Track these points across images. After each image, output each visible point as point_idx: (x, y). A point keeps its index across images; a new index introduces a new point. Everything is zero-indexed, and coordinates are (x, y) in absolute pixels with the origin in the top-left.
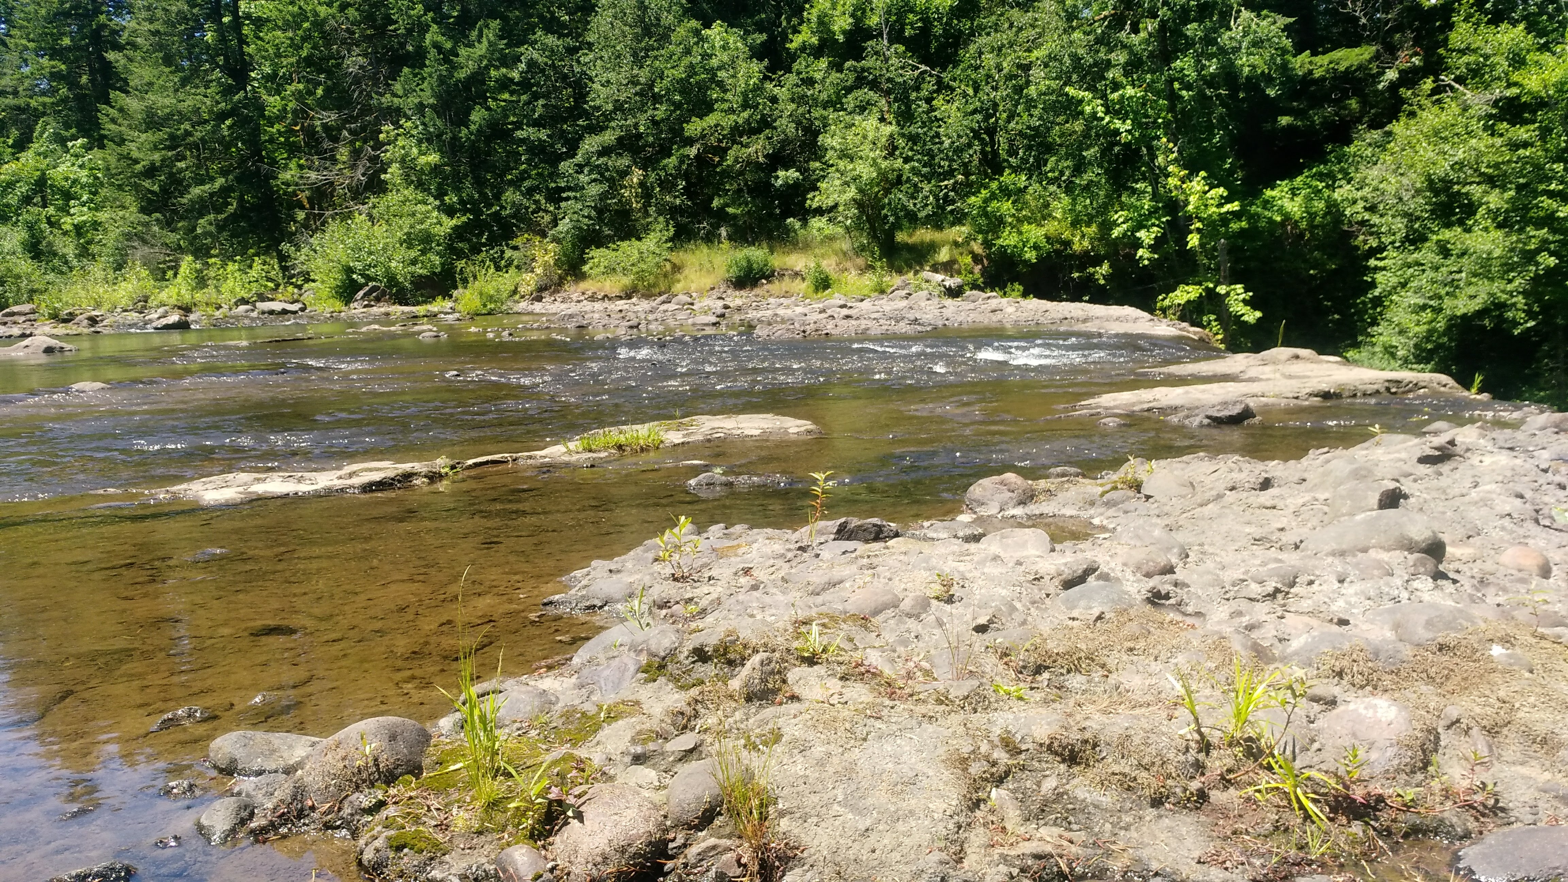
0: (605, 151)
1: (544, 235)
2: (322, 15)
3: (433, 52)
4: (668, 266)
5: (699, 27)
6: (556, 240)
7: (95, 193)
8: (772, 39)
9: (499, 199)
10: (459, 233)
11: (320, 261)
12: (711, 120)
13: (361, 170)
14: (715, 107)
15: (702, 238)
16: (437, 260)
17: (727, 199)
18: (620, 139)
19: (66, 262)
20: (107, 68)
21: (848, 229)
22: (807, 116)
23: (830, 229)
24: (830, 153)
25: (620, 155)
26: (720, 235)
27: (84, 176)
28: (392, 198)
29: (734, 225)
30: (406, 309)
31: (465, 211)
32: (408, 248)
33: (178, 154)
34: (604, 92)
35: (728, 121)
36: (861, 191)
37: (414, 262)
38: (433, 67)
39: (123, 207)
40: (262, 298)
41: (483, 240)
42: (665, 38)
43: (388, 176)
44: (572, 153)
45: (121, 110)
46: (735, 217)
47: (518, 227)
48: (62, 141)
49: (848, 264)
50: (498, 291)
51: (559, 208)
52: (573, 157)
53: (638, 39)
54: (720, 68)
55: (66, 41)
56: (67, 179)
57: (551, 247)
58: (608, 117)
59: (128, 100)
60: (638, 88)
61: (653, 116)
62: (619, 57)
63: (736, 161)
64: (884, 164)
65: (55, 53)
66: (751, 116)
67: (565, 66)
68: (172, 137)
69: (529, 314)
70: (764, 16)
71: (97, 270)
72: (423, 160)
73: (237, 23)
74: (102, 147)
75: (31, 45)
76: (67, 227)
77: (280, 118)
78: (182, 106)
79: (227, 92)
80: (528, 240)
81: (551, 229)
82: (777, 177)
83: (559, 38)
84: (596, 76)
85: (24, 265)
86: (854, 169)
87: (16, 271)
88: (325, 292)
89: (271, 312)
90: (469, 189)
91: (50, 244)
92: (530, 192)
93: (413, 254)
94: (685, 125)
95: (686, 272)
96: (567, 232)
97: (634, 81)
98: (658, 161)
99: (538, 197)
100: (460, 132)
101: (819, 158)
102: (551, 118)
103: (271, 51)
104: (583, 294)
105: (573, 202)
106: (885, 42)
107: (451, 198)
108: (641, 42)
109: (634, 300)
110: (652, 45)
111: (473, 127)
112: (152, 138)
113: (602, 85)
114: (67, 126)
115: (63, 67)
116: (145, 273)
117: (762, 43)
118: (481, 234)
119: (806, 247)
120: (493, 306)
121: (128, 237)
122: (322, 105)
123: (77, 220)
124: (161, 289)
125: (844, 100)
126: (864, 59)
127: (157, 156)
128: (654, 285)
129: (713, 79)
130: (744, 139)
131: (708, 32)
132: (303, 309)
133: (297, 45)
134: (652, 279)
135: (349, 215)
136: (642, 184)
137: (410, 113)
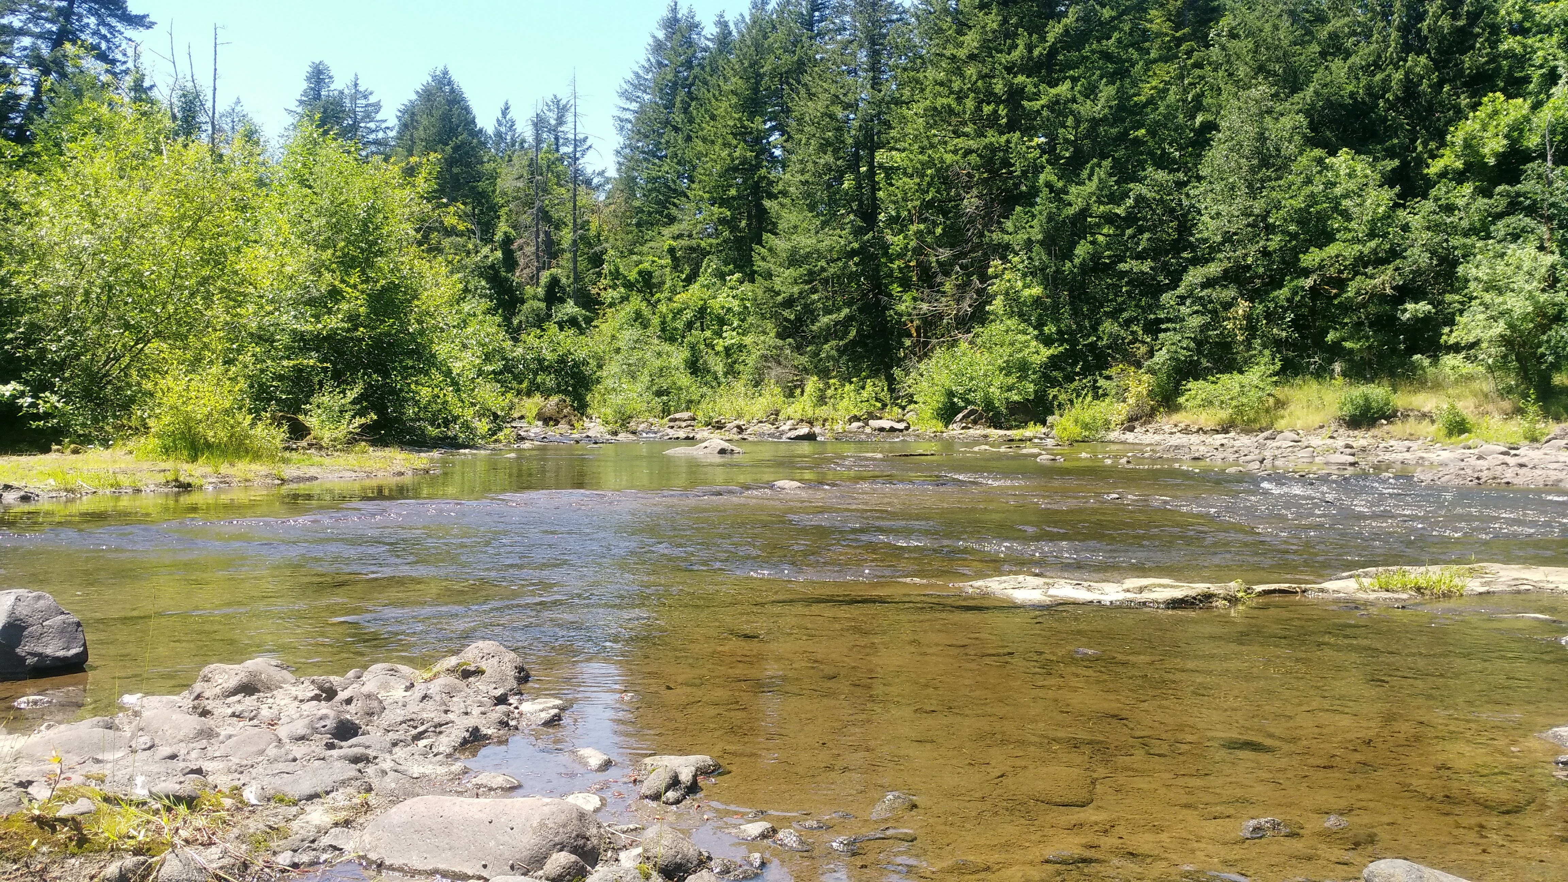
0: (1209, 283)
1: (1139, 365)
2: (948, 162)
3: (1046, 191)
4: (1271, 400)
5: (1324, 155)
6: (1151, 371)
7: (743, 321)
8: (1405, 164)
9: (1096, 330)
10: (1054, 362)
11: (925, 384)
12: (1332, 250)
13: (968, 301)
14: (1337, 236)
15: (1312, 373)
16: (1031, 388)
17: (1345, 332)
18: (1226, 271)
19: (716, 378)
20: (763, 212)
21: (1489, 367)
22: (1445, 245)
23: (1468, 368)
24: (1472, 285)
25: (1226, 286)
26: (1333, 370)
27: (735, 305)
28: (996, 328)
29: (1351, 361)
30: (1001, 432)
31: (1062, 342)
32: (1006, 375)
33: (813, 287)
34: (1212, 224)
35: (1352, 251)
36: (1511, 326)
37: (1010, 389)
38: (1043, 205)
39: (764, 333)
40: (871, 416)
41: (1077, 370)
42: (1283, 168)
43: (992, 308)
44: (1174, 284)
45: (770, 250)
46: (1351, 351)
47: (1113, 358)
48: (722, 276)
49: (1490, 407)
50: (1094, 419)
51: (1157, 338)
52: (1174, 289)
53: (1253, 170)
54: (1346, 196)
55: (733, 192)
56: (723, 307)
57: (1145, 378)
58: (1215, 249)
59: (777, 241)
60: (1251, 219)
61: (1265, 248)
62: (1232, 189)
63: (1358, 293)
64: (1543, 298)
65: (723, 202)
66: (1378, 246)
67: (1172, 199)
68: (811, 273)
69: (1122, 443)
70: (1396, 141)
71: (739, 386)
72: (1026, 292)
73: (871, 173)
74: (753, 281)
75: (707, 196)
76: (719, 348)
77: (900, 256)
78: (819, 246)
79: (858, 232)
80: (1122, 370)
81: (1146, 360)
82: (1406, 310)
83: (1169, 173)
84: (1206, 208)
85: (684, 379)
86: (1505, 303)
87: (679, 384)
88: (928, 412)
89: (882, 430)
90: (1067, 321)
91: (705, 361)
92: (1128, 323)
93: (1011, 380)
94: (1301, 256)
95: (1292, 407)
96: (1163, 364)
97: (1246, 213)
98: (1267, 293)
99: (1135, 328)
100: (1064, 265)
101: (1456, 291)
102: (1154, 250)
103: (899, 196)
104: (1176, 426)
105: (1172, 333)
106: (1549, 164)
107: (1050, 329)
108: (1257, 173)
109: (1232, 434)
110: (1269, 176)
111: (1077, 261)
112: (795, 274)
113: (1212, 218)
114: (726, 264)
115: (728, 213)
116: (777, 390)
117: (1393, 170)
118: (1075, 364)
119: (1437, 386)
120: (1087, 433)
121: (765, 358)
122: (940, 242)
123: (728, 342)
124: (790, 404)
125: (1492, 228)
126: (1520, 183)
127: (796, 290)
128: (1255, 421)
129: (1336, 209)
130: (1370, 270)
131: (1333, 160)
132: (907, 428)
133: (923, 190)
134: (1252, 415)
135: (954, 343)
136: (1248, 317)
137: (1017, 248)
